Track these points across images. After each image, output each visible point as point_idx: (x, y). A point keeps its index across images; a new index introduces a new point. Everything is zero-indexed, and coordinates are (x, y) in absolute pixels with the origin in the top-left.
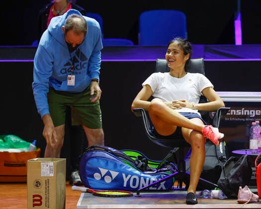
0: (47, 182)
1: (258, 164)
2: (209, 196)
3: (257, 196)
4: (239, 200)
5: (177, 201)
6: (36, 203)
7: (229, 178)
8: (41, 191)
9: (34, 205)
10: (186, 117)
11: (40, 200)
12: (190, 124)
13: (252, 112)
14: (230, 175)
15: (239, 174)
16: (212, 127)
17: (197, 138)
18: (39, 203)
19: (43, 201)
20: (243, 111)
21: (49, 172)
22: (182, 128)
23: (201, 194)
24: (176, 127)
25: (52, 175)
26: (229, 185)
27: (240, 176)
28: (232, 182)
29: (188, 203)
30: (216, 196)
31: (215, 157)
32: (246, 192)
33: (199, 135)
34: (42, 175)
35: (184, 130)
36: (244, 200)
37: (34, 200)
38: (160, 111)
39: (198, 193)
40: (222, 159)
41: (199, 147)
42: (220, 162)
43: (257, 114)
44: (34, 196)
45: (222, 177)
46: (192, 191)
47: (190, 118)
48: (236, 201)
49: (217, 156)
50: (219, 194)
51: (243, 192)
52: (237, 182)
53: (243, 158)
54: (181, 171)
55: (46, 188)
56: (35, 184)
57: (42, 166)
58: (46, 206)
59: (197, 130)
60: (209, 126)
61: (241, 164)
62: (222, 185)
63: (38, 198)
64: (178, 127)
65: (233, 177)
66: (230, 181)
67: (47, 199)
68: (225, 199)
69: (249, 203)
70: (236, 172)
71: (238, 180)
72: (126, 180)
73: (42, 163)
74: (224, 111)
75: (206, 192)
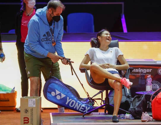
0: (32, 110)
1: (152, 100)
2: (124, 118)
3: (152, 118)
4: (142, 120)
5: (106, 120)
6: (25, 122)
7: (135, 107)
8: (28, 115)
9: (24, 123)
10: (111, 73)
11: (28, 120)
12: (113, 77)
13: (145, 70)
14: (136, 105)
15: (141, 105)
16: (126, 79)
17: (117, 85)
18: (27, 122)
19: (30, 121)
20: (139, 70)
21: (33, 104)
22: (109, 79)
23: (119, 117)
24: (105, 78)
25: (35, 106)
26: (135, 111)
27: (141, 106)
28: (138, 110)
29: (114, 122)
30: (128, 117)
31: (125, 96)
32: (146, 116)
33: (118, 83)
34: (29, 106)
35: (110, 80)
36: (145, 120)
37: (24, 120)
38: (96, 70)
39: (118, 116)
40: (128, 97)
41: (119, 90)
42: (128, 98)
43: (147, 71)
44: (24, 118)
45: (131, 107)
46: (115, 115)
47: (113, 74)
48: (140, 120)
49: (126, 95)
50: (130, 116)
51: (144, 115)
52: (140, 110)
53: (143, 96)
54: (107, 104)
55: (31, 113)
56: (25, 111)
57: (29, 101)
58: (31, 123)
59: (117, 80)
60: (124, 78)
61: (142, 99)
62: (131, 111)
63: (27, 119)
64: (106, 79)
65: (138, 107)
66: (136, 109)
67: (32, 120)
68: (133, 119)
69: (148, 121)
70: (139, 104)
71: (140, 108)
72: (68, 101)
73: (29, 99)
74: (131, 70)
75: (122, 115)
